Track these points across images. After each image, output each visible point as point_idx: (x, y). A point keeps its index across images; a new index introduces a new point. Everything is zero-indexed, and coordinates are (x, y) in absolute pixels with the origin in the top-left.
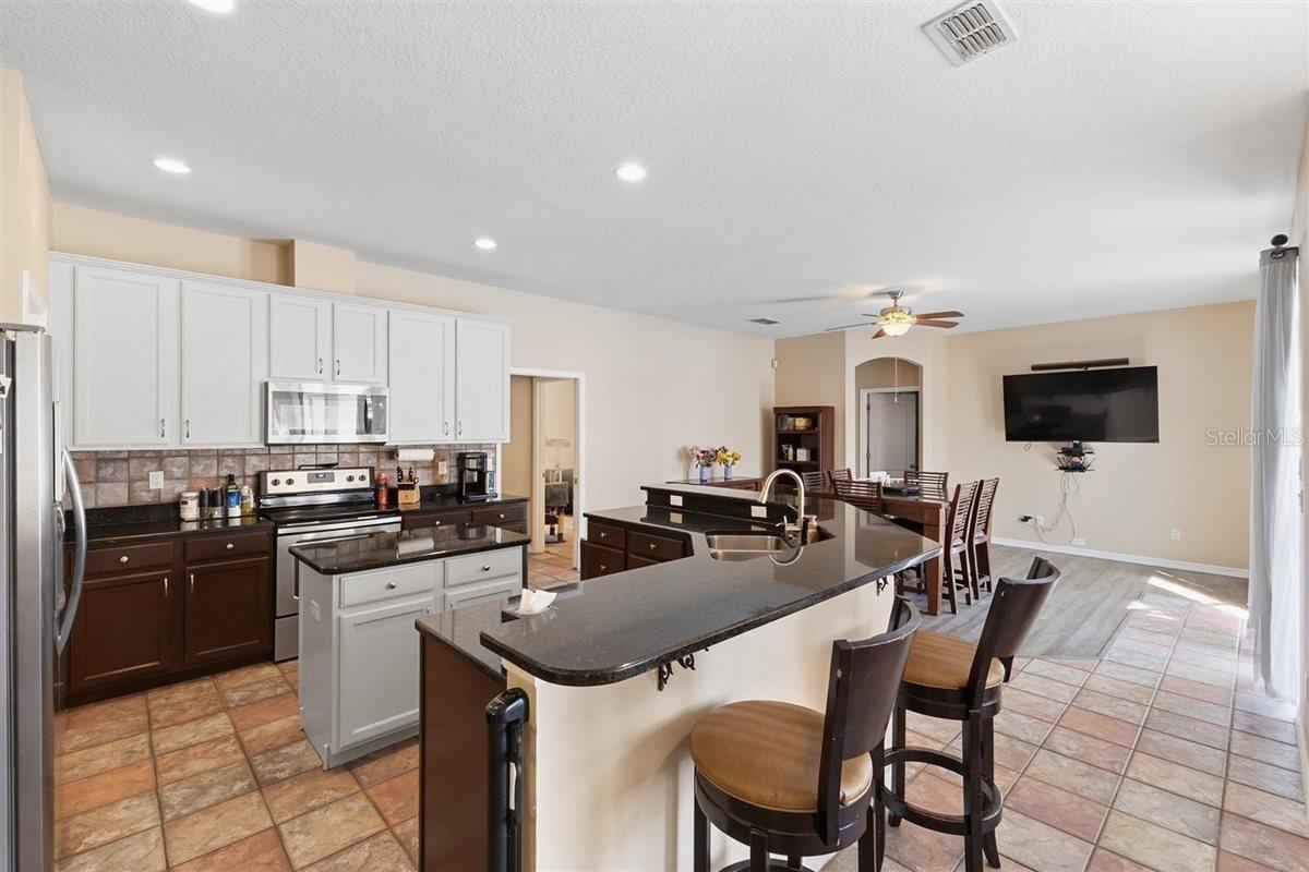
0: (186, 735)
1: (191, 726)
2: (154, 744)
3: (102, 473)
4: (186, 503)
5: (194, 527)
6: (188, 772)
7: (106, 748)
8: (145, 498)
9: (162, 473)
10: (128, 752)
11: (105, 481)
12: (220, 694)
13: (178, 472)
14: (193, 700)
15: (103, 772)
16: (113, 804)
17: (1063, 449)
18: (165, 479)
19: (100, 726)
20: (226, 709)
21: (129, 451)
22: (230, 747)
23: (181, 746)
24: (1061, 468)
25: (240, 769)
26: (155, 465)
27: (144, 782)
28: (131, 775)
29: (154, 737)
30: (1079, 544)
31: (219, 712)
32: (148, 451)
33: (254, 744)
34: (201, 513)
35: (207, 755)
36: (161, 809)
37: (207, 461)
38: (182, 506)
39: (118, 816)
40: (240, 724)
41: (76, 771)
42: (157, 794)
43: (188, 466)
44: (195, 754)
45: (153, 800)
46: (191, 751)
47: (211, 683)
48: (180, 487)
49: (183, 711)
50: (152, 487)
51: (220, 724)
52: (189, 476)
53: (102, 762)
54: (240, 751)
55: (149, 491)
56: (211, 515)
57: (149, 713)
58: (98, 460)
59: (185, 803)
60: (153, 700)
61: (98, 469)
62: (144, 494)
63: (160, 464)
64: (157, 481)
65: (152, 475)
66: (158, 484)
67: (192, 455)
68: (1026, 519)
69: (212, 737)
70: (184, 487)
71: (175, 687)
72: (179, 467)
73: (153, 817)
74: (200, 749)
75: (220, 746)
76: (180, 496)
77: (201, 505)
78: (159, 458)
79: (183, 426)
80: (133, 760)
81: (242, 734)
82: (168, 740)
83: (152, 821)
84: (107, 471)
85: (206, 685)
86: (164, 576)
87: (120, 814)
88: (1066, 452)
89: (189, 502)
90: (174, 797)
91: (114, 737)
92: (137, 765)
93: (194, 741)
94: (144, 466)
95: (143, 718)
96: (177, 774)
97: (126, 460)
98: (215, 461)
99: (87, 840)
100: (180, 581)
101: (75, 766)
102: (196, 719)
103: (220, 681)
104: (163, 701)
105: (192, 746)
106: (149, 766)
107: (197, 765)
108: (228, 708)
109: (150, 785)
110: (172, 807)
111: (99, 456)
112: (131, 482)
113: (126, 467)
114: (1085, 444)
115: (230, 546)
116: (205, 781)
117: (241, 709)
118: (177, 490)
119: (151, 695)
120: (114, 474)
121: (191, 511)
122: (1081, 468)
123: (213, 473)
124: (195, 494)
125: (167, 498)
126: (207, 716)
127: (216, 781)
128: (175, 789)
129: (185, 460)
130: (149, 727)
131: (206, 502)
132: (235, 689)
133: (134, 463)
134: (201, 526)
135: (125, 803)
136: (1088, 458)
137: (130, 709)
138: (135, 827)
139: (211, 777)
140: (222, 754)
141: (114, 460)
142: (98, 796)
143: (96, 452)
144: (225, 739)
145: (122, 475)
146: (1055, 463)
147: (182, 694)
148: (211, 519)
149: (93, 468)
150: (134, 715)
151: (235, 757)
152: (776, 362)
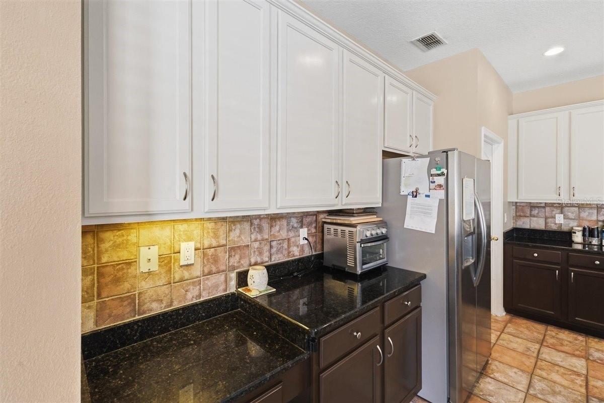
0: (557, 358)
1: (563, 355)
2: (541, 352)
3: (533, 213)
4: (575, 233)
5: (580, 247)
6: (550, 377)
7: (520, 340)
8: (554, 227)
9: (562, 215)
10: (528, 348)
11: (534, 216)
12: (587, 348)
13: (571, 215)
14: (570, 342)
15: (514, 350)
16: (511, 366)
18: (564, 219)
19: (521, 329)
20: (587, 359)
21: (545, 203)
22: (580, 381)
23: (553, 362)
25: (580, 398)
26: (559, 211)
27: (528, 367)
28: (524, 359)
29: (542, 349)
31: (582, 357)
32: (555, 203)
33: (595, 390)
34: (584, 240)
35: (565, 376)
36: (530, 385)
37: (590, 211)
38: (573, 234)
39: (511, 374)
40: (591, 373)
41: (504, 343)
42: (531, 377)
43: (578, 212)
44: (558, 371)
45: (527, 378)
46: (557, 368)
47: (584, 339)
48: (573, 224)
49: (562, 345)
50: (557, 222)
51: (580, 365)
52: (579, 218)
53: (514, 346)
54: (585, 387)
55: (556, 224)
56: (590, 242)
57: (545, 335)
58: (531, 207)
59: (542, 391)
60: (550, 331)
61: (531, 210)
62: (553, 225)
63: (562, 210)
64: (560, 219)
65: (557, 216)
66: (559, 221)
67: (581, 207)
69: (571, 368)
70: (575, 224)
71: (563, 331)
72: (573, 213)
73: (524, 386)
74: (562, 370)
75: (574, 377)
76: (572, 228)
77: (584, 235)
78: (561, 207)
79: (572, 190)
80: (528, 353)
81: (590, 378)
82: (548, 354)
83: (523, 388)
84: (535, 212)
85: (581, 338)
86: (557, 269)
87: (511, 372)
89: (577, 233)
90: (538, 385)
91: (525, 338)
92: (528, 357)
93: (561, 364)
94: (553, 211)
95: (541, 337)
96: (544, 374)
97: (544, 207)
98: (596, 211)
99: (495, 374)
100: (565, 274)
101: (505, 340)
102: (567, 353)
103: (590, 341)
104: (554, 334)
105: (558, 365)
106: (533, 361)
107: (556, 377)
108: (588, 359)
109: (530, 371)
110: (535, 389)
111: (532, 205)
112: (546, 218)
113: (544, 210)
115: (597, 262)
116: (558, 389)
117: (596, 364)
118: (571, 225)
119: (549, 328)
120: (538, 214)
121: (578, 238)
123: (594, 218)
124: (581, 229)
125: (565, 228)
126: (574, 355)
127: (562, 393)
128: (540, 381)
129: (576, 209)
130: (542, 343)
131: (587, 234)
132: (598, 350)
133: (548, 209)
134: (584, 247)
135: (515, 370)
137: (538, 329)
138: (515, 385)
139: (562, 389)
140: (572, 381)
141: (538, 207)
142: (507, 359)
143: (530, 203)
144: (579, 375)
145: (542, 214)
147: (566, 336)
148: (590, 244)
149: (529, 210)
150: (538, 333)
151: (580, 388)
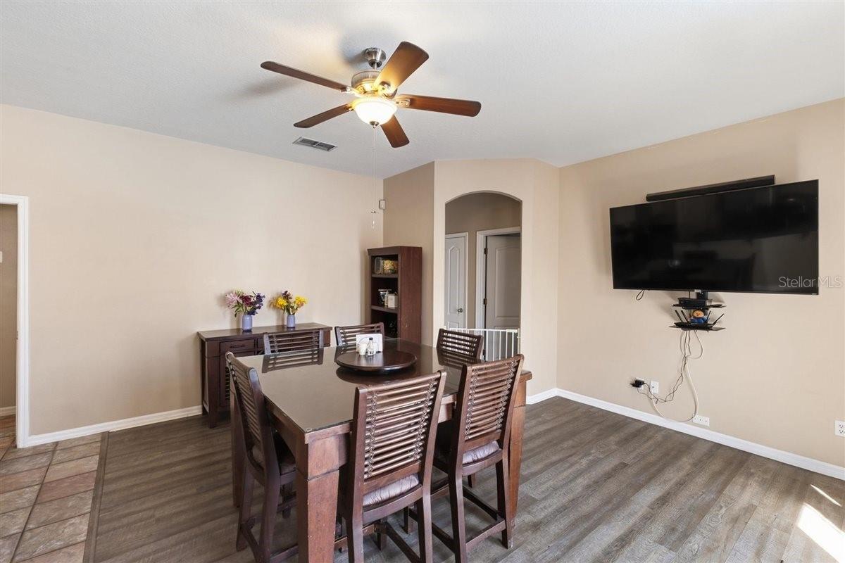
17: (680, 300)
24: (679, 325)
30: (702, 423)
68: (637, 384)
88: (684, 303)
114: (711, 294)
122: (705, 326)
136: (714, 313)
146: (672, 316)
152: (383, 203)
